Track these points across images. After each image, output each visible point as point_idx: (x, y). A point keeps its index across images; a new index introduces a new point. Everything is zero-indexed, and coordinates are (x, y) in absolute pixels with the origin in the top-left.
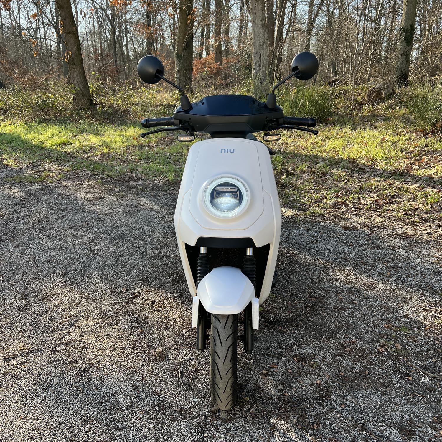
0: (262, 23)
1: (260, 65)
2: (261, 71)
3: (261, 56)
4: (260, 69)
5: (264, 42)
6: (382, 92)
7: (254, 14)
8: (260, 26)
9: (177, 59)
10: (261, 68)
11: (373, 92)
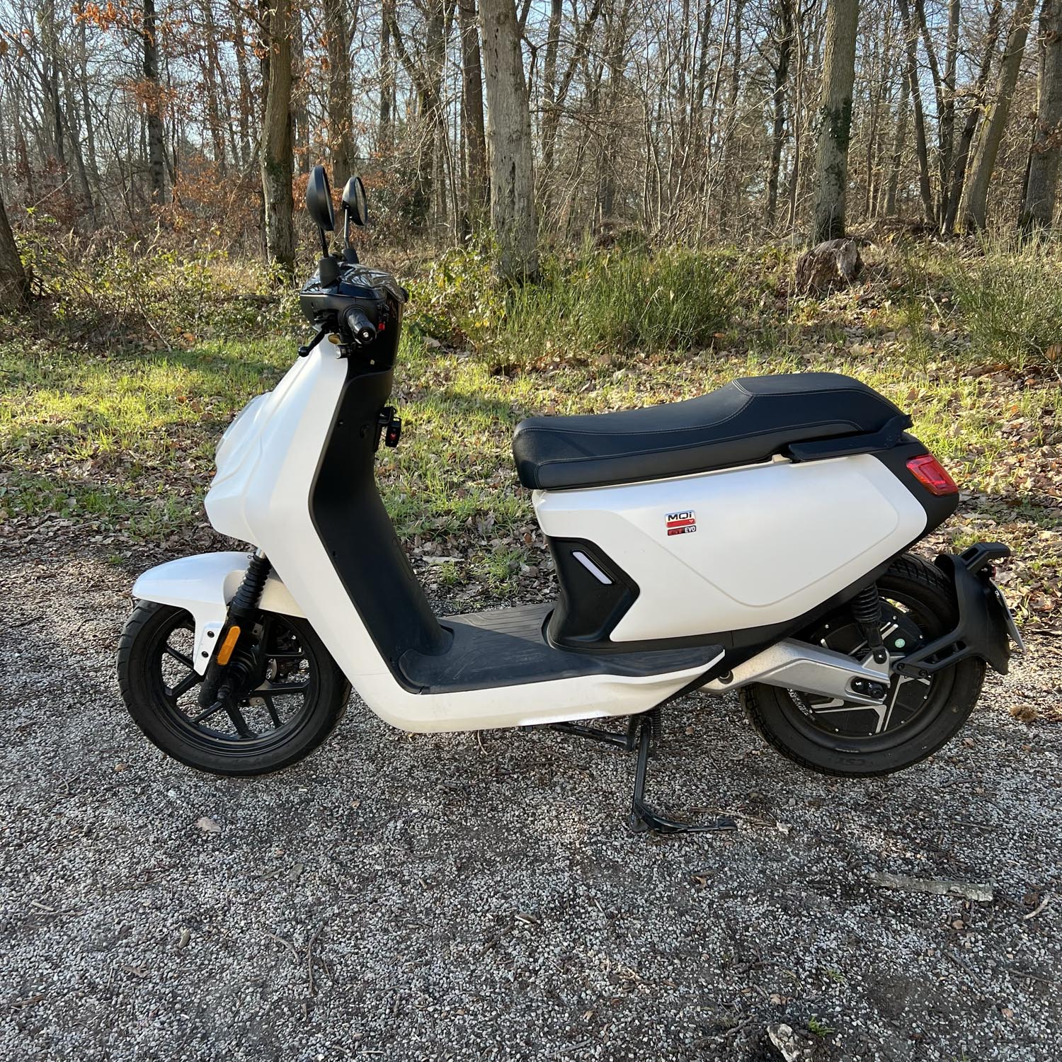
0: (516, 81)
1: (512, 191)
2: (516, 207)
3: (514, 168)
4: (513, 202)
5: (522, 132)
6: (835, 264)
7: (494, 57)
8: (510, 89)
9: (269, 175)
10: (516, 200)
11: (810, 264)
